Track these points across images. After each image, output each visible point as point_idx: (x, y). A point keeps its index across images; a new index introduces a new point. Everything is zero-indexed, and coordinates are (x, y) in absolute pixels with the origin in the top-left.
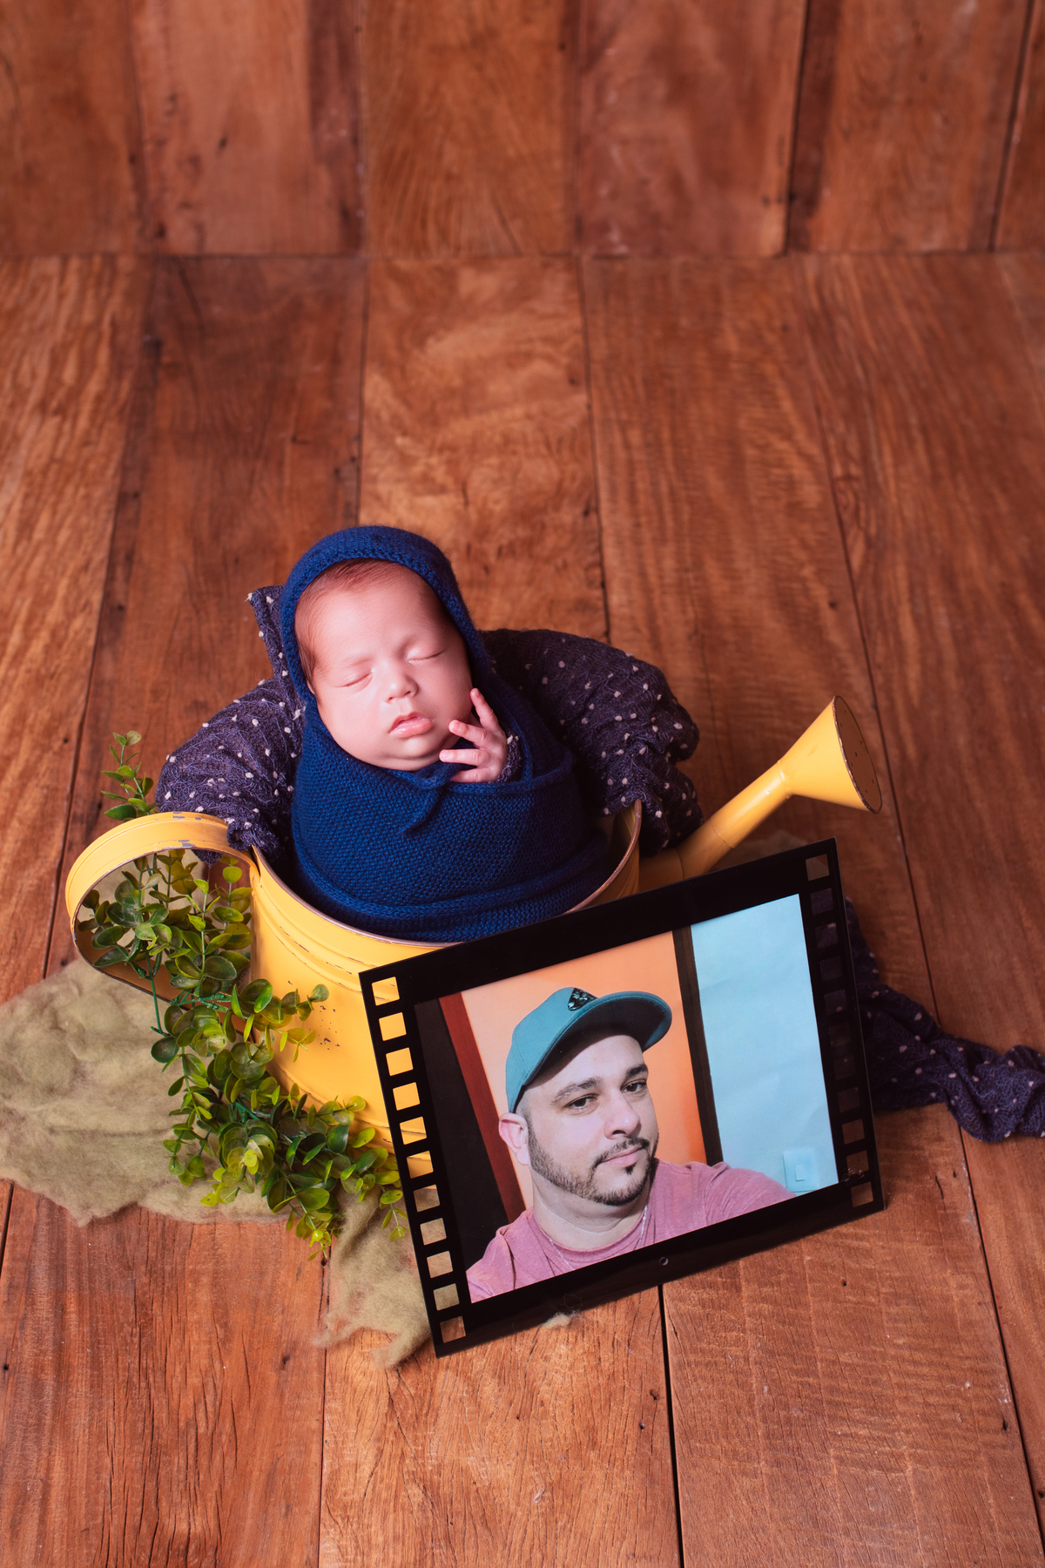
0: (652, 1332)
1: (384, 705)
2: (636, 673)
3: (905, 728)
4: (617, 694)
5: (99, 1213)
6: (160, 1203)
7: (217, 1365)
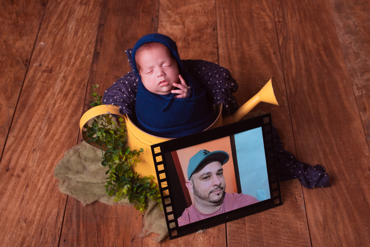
0: (223, 235)
1: (157, 78)
2: (222, 71)
3: (291, 84)
4: (217, 76)
5: (88, 203)
6: (103, 200)
7: (116, 241)
